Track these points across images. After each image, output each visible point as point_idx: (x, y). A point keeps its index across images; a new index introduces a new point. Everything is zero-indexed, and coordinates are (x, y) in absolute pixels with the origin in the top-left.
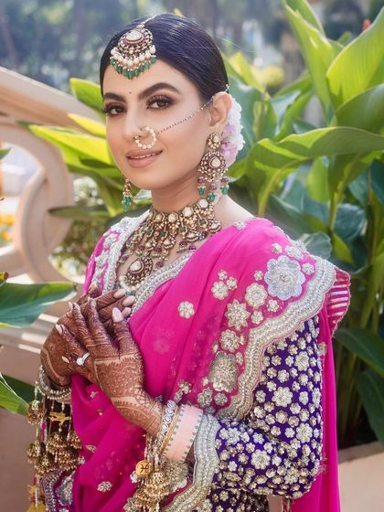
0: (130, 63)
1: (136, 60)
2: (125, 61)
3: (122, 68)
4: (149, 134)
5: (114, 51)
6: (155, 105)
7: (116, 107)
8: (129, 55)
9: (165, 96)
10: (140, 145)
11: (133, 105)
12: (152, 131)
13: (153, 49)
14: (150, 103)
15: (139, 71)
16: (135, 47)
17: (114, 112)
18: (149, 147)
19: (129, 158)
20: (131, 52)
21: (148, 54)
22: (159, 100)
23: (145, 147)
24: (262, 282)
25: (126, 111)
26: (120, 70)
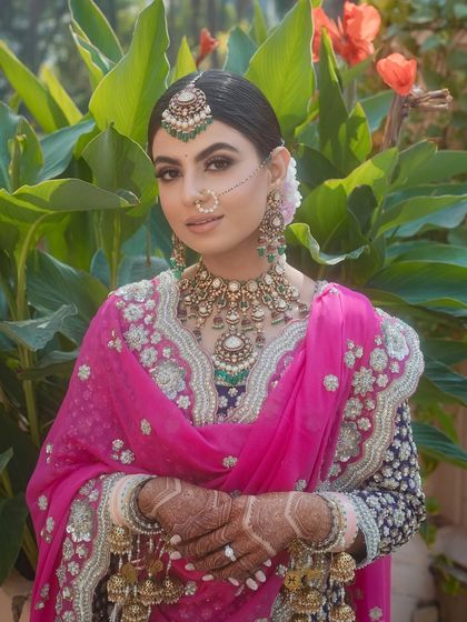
0: (185, 125)
1: (191, 122)
2: (179, 123)
3: (175, 131)
4: (209, 198)
5: (165, 114)
6: (213, 167)
7: (170, 172)
8: (182, 117)
9: (224, 156)
10: (201, 210)
11: (190, 169)
12: (213, 193)
13: (208, 109)
14: (208, 165)
15: (195, 133)
16: (188, 108)
17: (167, 176)
18: (212, 210)
19: (189, 225)
20: (185, 114)
21: (203, 115)
22: (216, 161)
23: (207, 211)
24: (383, 347)
25: (182, 176)
26: (173, 133)
